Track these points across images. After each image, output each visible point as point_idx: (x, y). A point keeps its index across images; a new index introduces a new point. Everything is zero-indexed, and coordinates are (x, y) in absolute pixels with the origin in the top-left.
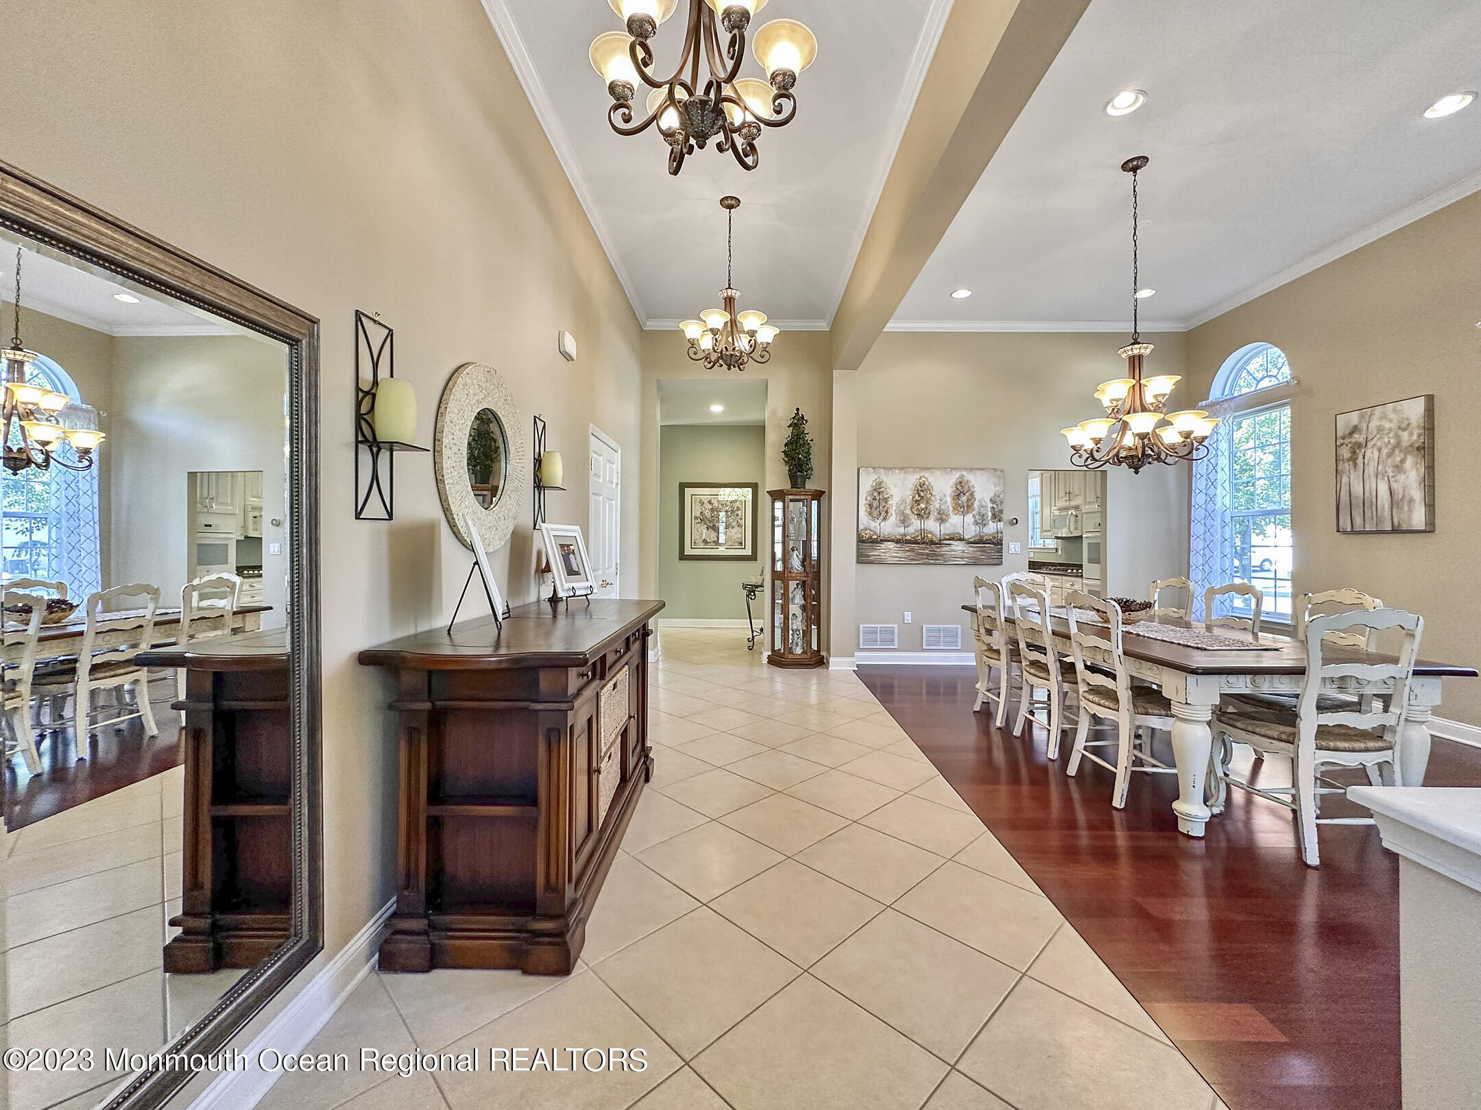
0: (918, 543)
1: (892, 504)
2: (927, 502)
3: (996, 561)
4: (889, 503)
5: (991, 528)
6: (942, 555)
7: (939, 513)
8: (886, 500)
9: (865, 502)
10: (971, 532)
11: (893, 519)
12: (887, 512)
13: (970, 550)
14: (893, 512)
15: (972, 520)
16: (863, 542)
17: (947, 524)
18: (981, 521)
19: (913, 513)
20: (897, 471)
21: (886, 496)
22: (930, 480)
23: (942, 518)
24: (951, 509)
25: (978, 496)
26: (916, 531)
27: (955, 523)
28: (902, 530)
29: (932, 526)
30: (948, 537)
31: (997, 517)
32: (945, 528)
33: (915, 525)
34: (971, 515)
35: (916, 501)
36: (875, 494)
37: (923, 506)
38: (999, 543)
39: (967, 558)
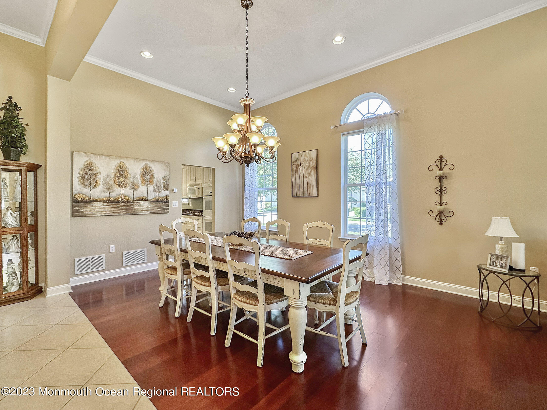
0: (119, 203)
1: (100, 178)
2: (125, 178)
3: (166, 211)
4: (97, 177)
5: (163, 194)
6: (135, 209)
7: (133, 185)
8: (95, 175)
9: (78, 175)
10: (152, 196)
11: (100, 187)
12: (96, 182)
13: (152, 206)
14: (101, 183)
15: (153, 189)
16: (77, 202)
17: (138, 191)
18: (158, 190)
19: (115, 184)
20: (104, 157)
21: (95, 172)
22: (127, 164)
23: (134, 187)
24: (140, 182)
25: (156, 176)
26: (117, 195)
27: (143, 190)
28: (107, 194)
29: (128, 192)
30: (138, 199)
31: (166, 187)
32: (137, 193)
33: (116, 192)
34: (152, 186)
35: (118, 177)
36: (87, 170)
37: (122, 180)
38: (167, 202)
39: (149, 210)
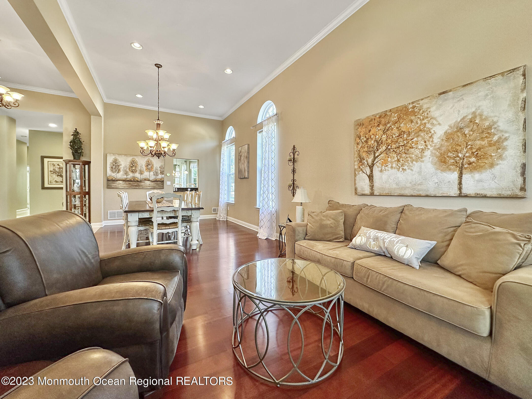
0: (132, 181)
1: (121, 168)
2: (135, 167)
3: (161, 187)
4: (120, 167)
5: (160, 177)
6: (141, 186)
7: (140, 171)
8: (119, 166)
9: (110, 166)
10: (152, 178)
11: (121, 173)
12: (119, 170)
13: (152, 184)
14: (122, 170)
15: (153, 174)
16: (109, 181)
17: (143, 175)
18: (156, 174)
19: (130, 171)
20: (123, 156)
21: (119, 164)
22: (137, 159)
23: (141, 173)
24: (145, 170)
25: (155, 166)
26: (131, 177)
27: (146, 174)
28: (125, 177)
29: (138, 175)
30: (144, 179)
31: (162, 173)
32: (143, 176)
33: (131, 175)
34: (152, 172)
35: (131, 167)
36: (114, 163)
37: (134, 168)
38: (163, 182)
39: (151, 186)
